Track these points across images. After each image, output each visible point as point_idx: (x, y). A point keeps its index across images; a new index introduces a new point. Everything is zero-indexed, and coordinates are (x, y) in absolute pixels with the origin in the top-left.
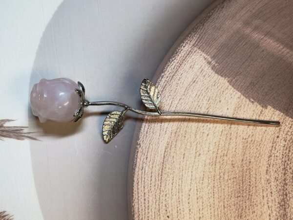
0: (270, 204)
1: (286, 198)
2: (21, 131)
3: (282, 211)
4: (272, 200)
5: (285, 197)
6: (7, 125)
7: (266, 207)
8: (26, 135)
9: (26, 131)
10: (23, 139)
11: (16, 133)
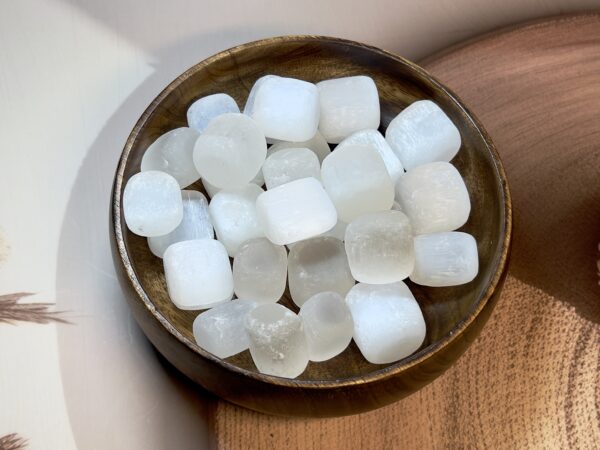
0: (432, 411)
1: (457, 401)
2: (44, 311)
3: (450, 422)
4: (435, 405)
5: (455, 399)
6: (22, 301)
7: (425, 415)
8: (52, 316)
9: (51, 309)
10: (47, 323)
11: (37, 314)
